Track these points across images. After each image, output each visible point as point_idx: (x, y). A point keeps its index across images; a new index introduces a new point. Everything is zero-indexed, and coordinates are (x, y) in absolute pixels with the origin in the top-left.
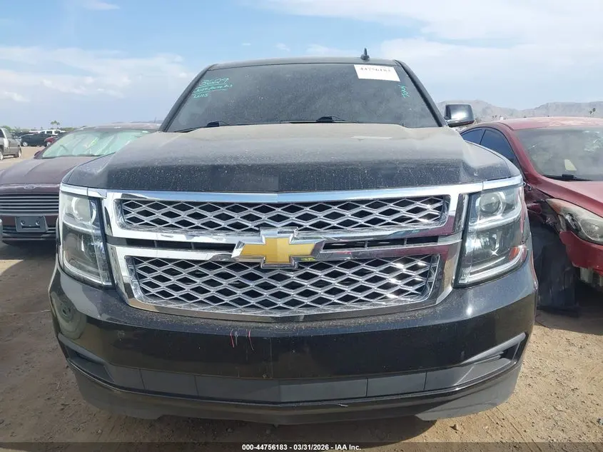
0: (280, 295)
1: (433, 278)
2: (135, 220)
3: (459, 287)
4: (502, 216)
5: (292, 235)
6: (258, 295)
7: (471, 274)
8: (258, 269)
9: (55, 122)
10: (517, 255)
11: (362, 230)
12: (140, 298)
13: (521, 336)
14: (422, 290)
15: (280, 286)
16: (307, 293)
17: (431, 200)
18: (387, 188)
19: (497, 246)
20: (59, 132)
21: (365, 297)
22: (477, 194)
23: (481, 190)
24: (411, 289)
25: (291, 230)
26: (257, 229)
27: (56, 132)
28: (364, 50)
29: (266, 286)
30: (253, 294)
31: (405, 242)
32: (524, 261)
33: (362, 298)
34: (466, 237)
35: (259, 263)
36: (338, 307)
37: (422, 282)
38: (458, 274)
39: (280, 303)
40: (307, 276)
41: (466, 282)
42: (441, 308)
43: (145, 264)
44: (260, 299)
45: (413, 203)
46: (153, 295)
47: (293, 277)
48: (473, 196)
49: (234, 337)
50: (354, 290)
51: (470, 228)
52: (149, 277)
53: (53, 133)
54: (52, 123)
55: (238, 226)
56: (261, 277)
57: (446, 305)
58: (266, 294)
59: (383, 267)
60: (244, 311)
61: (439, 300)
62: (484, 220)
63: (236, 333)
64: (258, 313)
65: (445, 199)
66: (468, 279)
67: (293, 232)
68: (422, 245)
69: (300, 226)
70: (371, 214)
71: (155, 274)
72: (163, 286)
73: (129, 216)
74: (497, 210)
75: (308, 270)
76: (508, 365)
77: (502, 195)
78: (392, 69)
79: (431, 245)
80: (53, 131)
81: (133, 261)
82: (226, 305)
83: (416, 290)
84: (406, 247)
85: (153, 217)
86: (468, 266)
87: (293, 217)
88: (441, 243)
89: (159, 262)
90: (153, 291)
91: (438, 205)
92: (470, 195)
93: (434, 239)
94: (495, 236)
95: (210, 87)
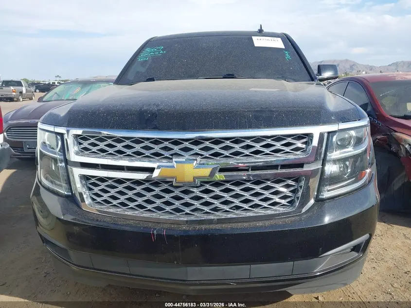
0: (187, 205)
1: (300, 194)
2: (86, 149)
3: (319, 201)
4: (353, 148)
5: (196, 161)
6: (171, 204)
7: (328, 191)
8: (172, 185)
9: (58, 76)
10: (364, 177)
11: (247, 158)
12: (90, 204)
13: (366, 236)
14: (291, 203)
15: (187, 199)
16: (207, 204)
17: (299, 137)
18: (266, 128)
19: (349, 170)
20: (60, 83)
21: (249, 207)
22: (334, 132)
23: (337, 130)
24: (283, 202)
25: (194, 158)
26: (171, 157)
27: (58, 83)
28: (260, 26)
29: (177, 198)
30: (168, 203)
31: (279, 167)
32: (369, 182)
33: (247, 208)
34: (325, 164)
35: (172, 182)
36: (229, 214)
37: (292, 196)
38: (319, 191)
39: (187, 210)
40: (207, 191)
41: (324, 197)
42: (305, 216)
43: (93, 180)
44: (173, 207)
45: (286, 139)
46: (99, 202)
47: (197, 192)
48: (331, 134)
49: (153, 234)
50: (241, 202)
51: (328, 158)
52: (96, 190)
53: (56, 84)
54: (56, 77)
55: (157, 154)
56: (174, 192)
57: (309, 214)
58: (177, 204)
59: (263, 186)
60: (162, 215)
61: (304, 210)
62: (338, 152)
63: (155, 231)
64: (172, 217)
65: (309, 136)
66: (326, 195)
67: (196, 160)
68: (292, 170)
69: (202, 155)
70: (254, 147)
71: (100, 188)
72: (106, 196)
73: (82, 146)
74: (349, 144)
75: (208, 187)
76: (356, 257)
77: (353, 133)
78: (279, 39)
79: (299, 170)
80: (56, 82)
81: (85, 178)
82: (149, 210)
83: (287, 202)
84: (279, 171)
85: (98, 148)
86: (327, 185)
87: (196, 149)
88: (306, 168)
89: (102, 180)
90: (99, 200)
91: (305, 140)
92: (329, 133)
93: (301, 165)
94: (347, 163)
95: (150, 53)
